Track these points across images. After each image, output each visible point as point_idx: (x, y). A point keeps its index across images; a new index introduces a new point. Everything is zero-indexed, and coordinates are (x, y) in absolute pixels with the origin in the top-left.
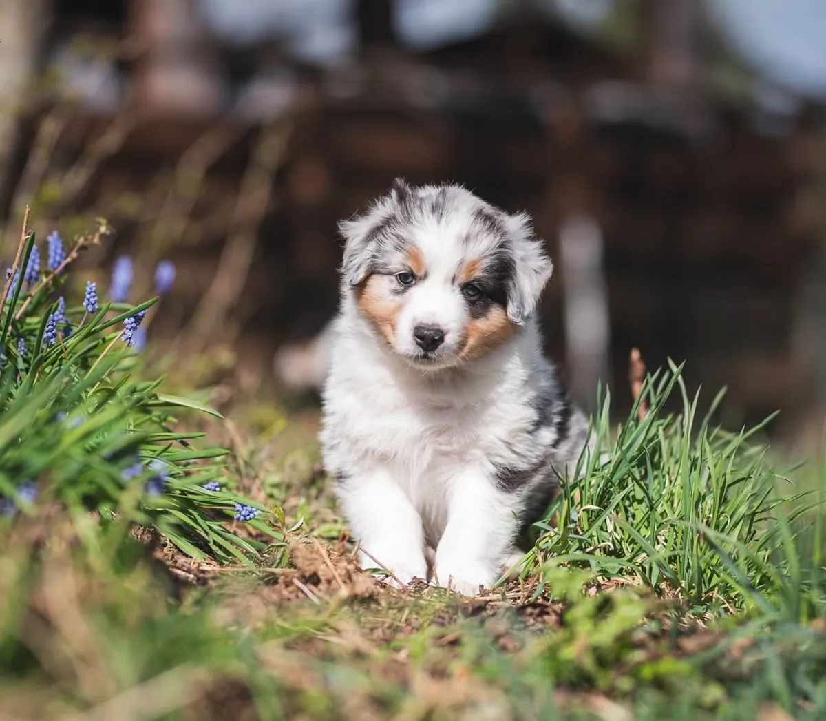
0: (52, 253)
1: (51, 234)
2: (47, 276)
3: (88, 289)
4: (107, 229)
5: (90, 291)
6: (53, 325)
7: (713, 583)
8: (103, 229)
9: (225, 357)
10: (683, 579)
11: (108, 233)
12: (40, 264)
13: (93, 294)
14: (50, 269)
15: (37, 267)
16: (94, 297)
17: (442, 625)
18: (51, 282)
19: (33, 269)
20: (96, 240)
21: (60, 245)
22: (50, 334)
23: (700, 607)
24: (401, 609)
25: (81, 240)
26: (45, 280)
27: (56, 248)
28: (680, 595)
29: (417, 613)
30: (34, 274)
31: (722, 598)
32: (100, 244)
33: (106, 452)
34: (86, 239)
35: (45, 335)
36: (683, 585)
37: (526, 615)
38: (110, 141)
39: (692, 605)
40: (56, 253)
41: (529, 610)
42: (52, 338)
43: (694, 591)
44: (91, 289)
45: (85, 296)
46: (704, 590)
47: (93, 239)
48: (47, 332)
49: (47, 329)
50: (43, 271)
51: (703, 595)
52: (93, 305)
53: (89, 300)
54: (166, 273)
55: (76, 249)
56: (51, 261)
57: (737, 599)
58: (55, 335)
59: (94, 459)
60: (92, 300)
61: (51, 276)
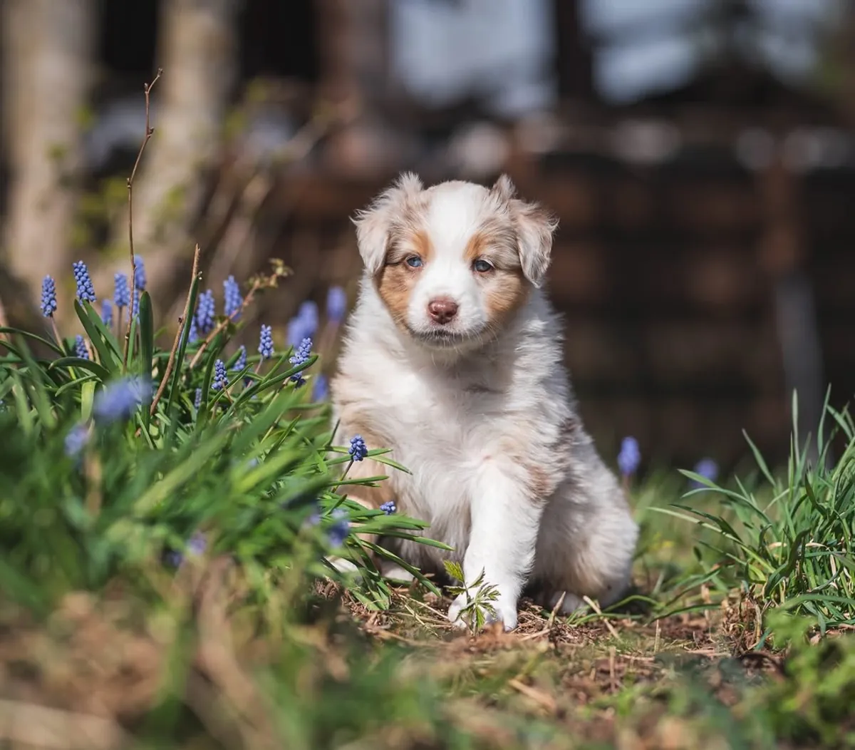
0: (228, 299)
1: (227, 279)
2: (222, 322)
3: (263, 333)
4: (284, 271)
5: (265, 335)
8: (280, 271)
11: (285, 275)
12: (214, 310)
13: (268, 338)
14: (226, 315)
15: (211, 313)
16: (269, 341)
18: (226, 328)
19: (207, 315)
20: (273, 282)
21: (236, 290)
25: (257, 284)
26: (219, 326)
27: (233, 292)
30: (209, 321)
32: (277, 286)
33: (284, 499)
34: (262, 282)
37: (743, 668)
40: (233, 299)
41: (745, 662)
44: (266, 333)
45: (260, 341)
47: (269, 281)
50: (217, 316)
52: (268, 349)
53: (264, 345)
55: (252, 292)
56: (227, 306)
59: (272, 507)
60: (268, 345)
61: (226, 322)
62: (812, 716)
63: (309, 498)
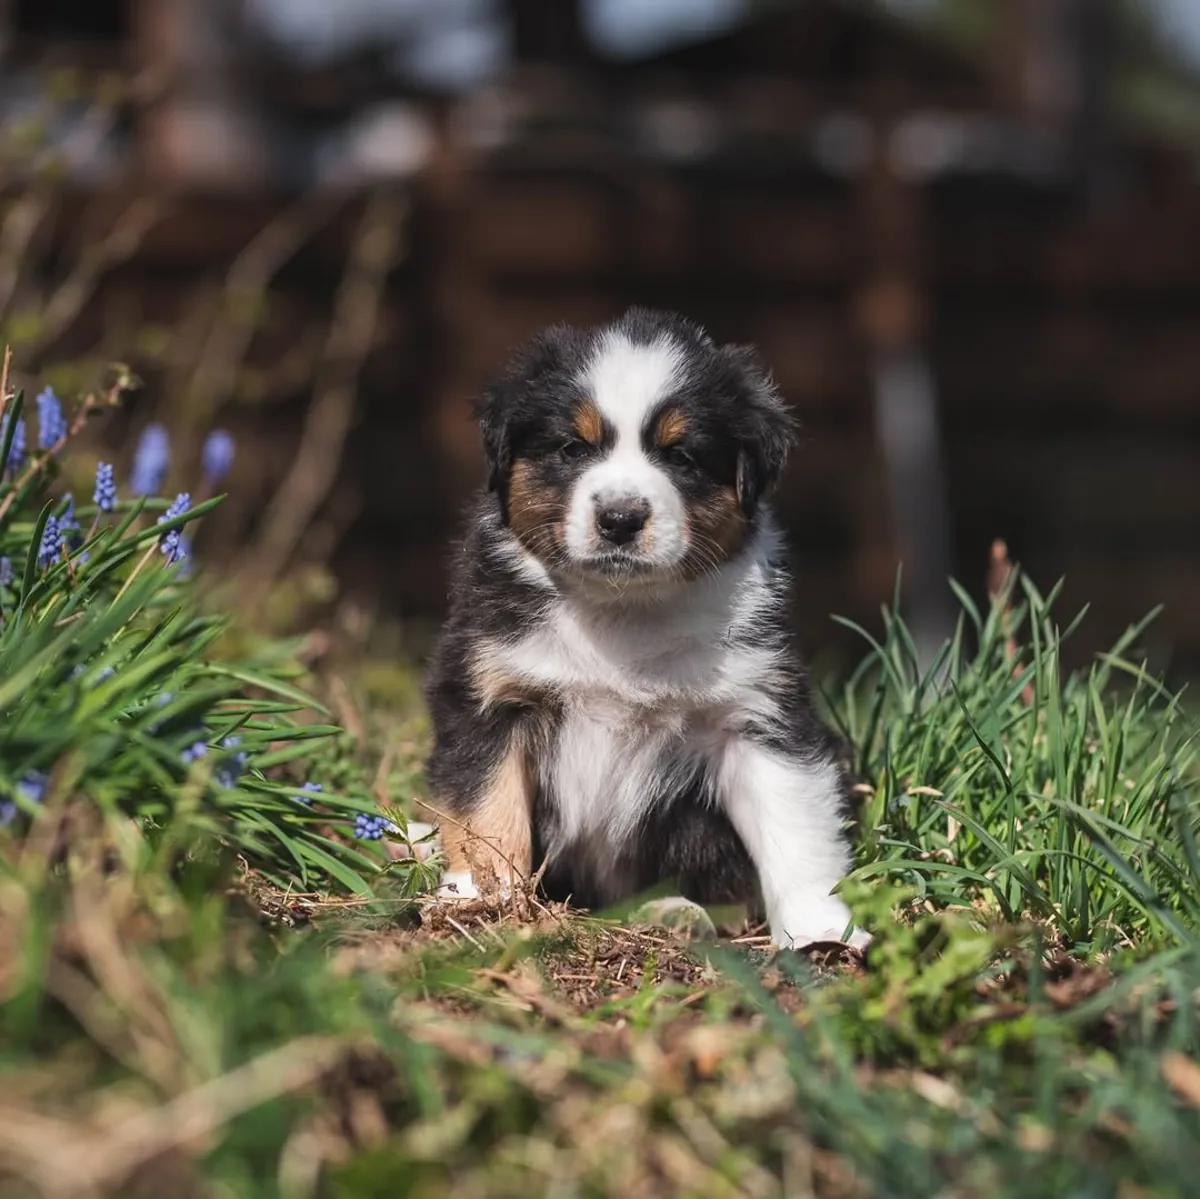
0: (44, 423)
1: (43, 392)
2: (38, 459)
3: (100, 475)
4: (131, 381)
5: (103, 478)
6: (55, 534)
7: (1104, 908)
8: (123, 381)
9: (319, 584)
10: (1057, 901)
11: (132, 387)
12: (25, 440)
13: (108, 482)
14: (42, 445)
15: (21, 445)
16: (110, 486)
17: (680, 979)
18: (45, 468)
20: (113, 398)
21: (56, 408)
22: (51, 548)
23: (1084, 944)
24: (614, 959)
25: (90, 400)
26: (35, 464)
27: (50, 414)
28: (1054, 926)
29: (640, 966)
30: (17, 455)
31: (1119, 929)
32: (119, 404)
33: (150, 724)
34: (97, 397)
35: (43, 551)
36: (1058, 911)
37: (812, 963)
38: (125, 239)
39: (1074, 941)
40: (50, 420)
41: (815, 955)
42: (54, 554)
43: (1075, 921)
44: (104, 475)
45: (96, 486)
46: (1091, 919)
47: (109, 395)
48: (47, 545)
49: (45, 540)
50: (31, 450)
51: (1090, 925)
52: (109, 499)
53: (102, 491)
54: (220, 448)
55: (83, 414)
56: (43, 434)
57: (1143, 932)
58: (59, 550)
59: (136, 734)
60: (108, 492)
61: (45, 459)
62: (906, 1025)
63: (189, 720)
